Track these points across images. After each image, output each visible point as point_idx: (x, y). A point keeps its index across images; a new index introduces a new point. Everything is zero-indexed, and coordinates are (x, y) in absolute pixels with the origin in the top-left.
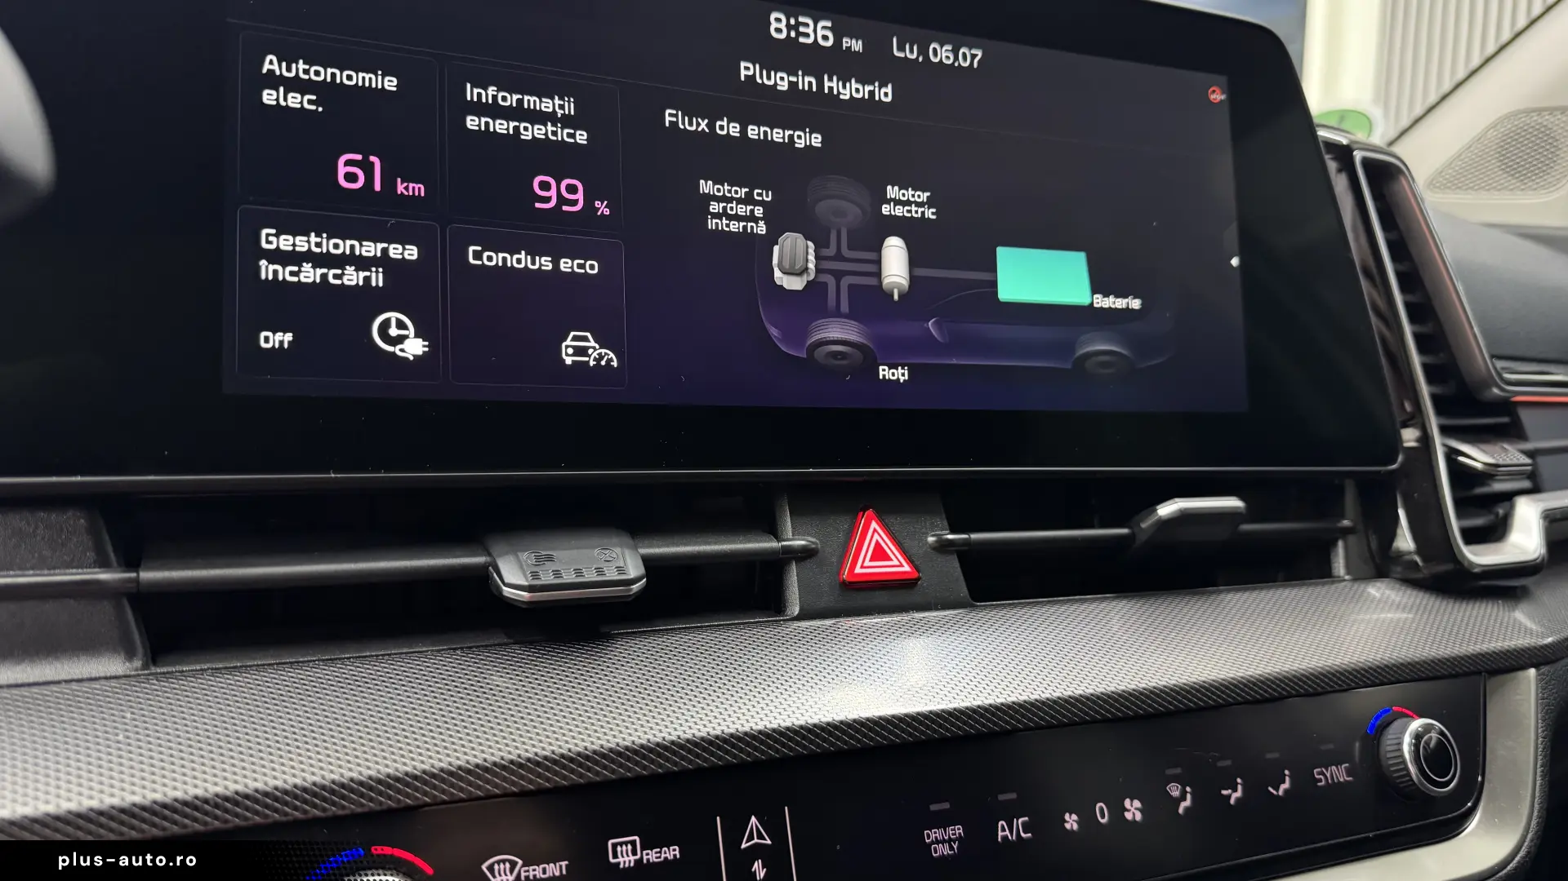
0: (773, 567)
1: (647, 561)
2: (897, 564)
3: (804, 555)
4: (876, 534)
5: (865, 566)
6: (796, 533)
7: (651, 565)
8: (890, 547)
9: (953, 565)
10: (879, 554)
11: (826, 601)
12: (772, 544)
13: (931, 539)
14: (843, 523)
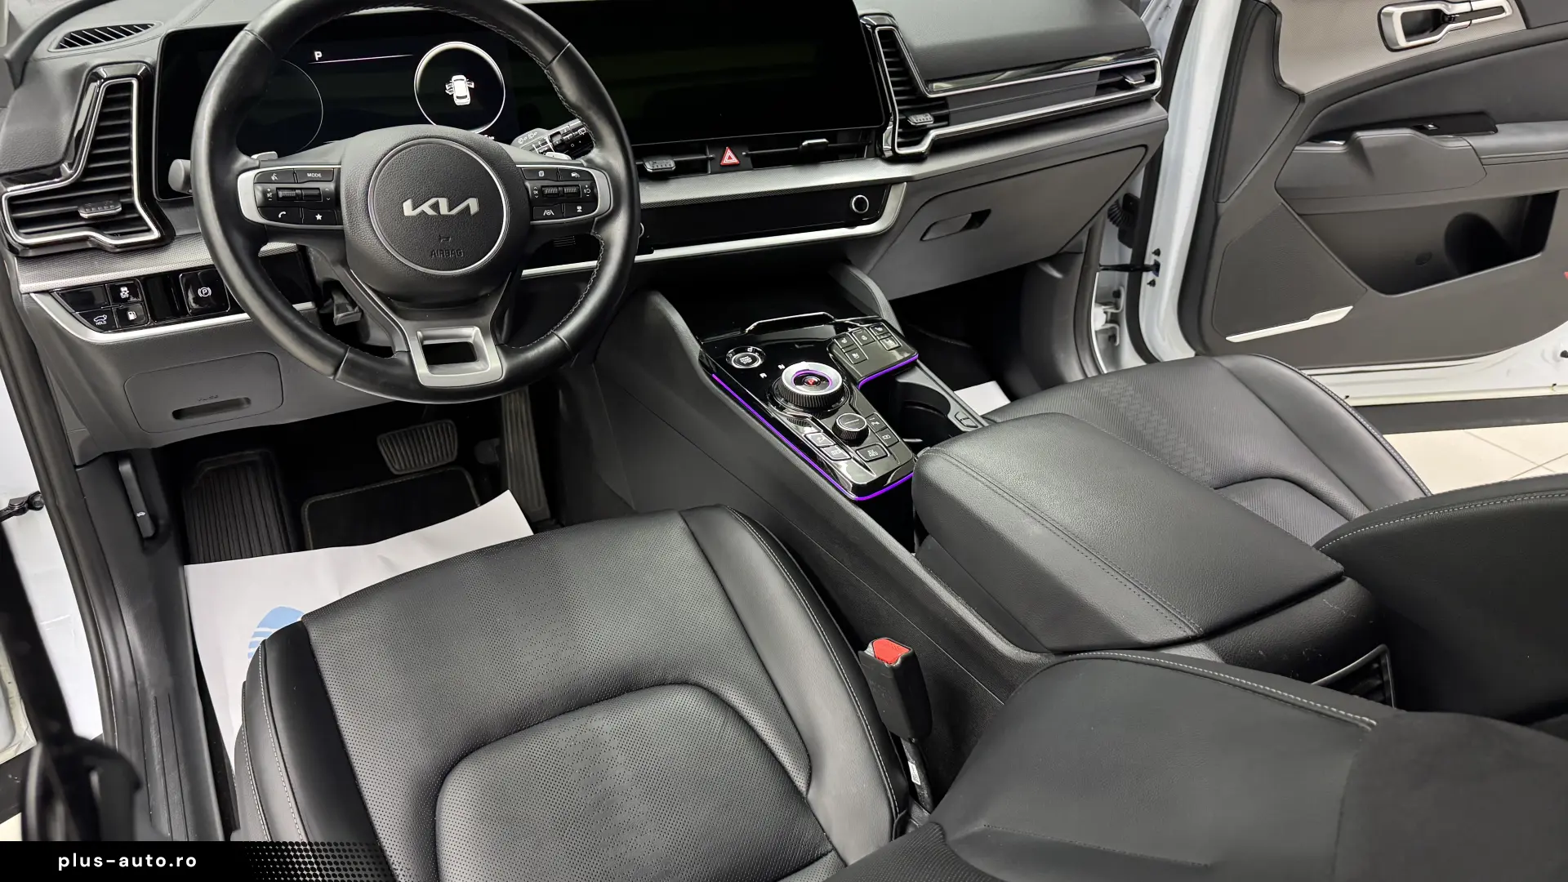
0: (704, 162)
1: (676, 162)
2: (734, 160)
3: (712, 159)
4: (729, 153)
5: (726, 161)
6: (710, 154)
7: (677, 163)
8: (733, 156)
9: (749, 160)
10: (730, 158)
11: (718, 170)
12: (705, 157)
13: (744, 153)
14: (721, 151)
